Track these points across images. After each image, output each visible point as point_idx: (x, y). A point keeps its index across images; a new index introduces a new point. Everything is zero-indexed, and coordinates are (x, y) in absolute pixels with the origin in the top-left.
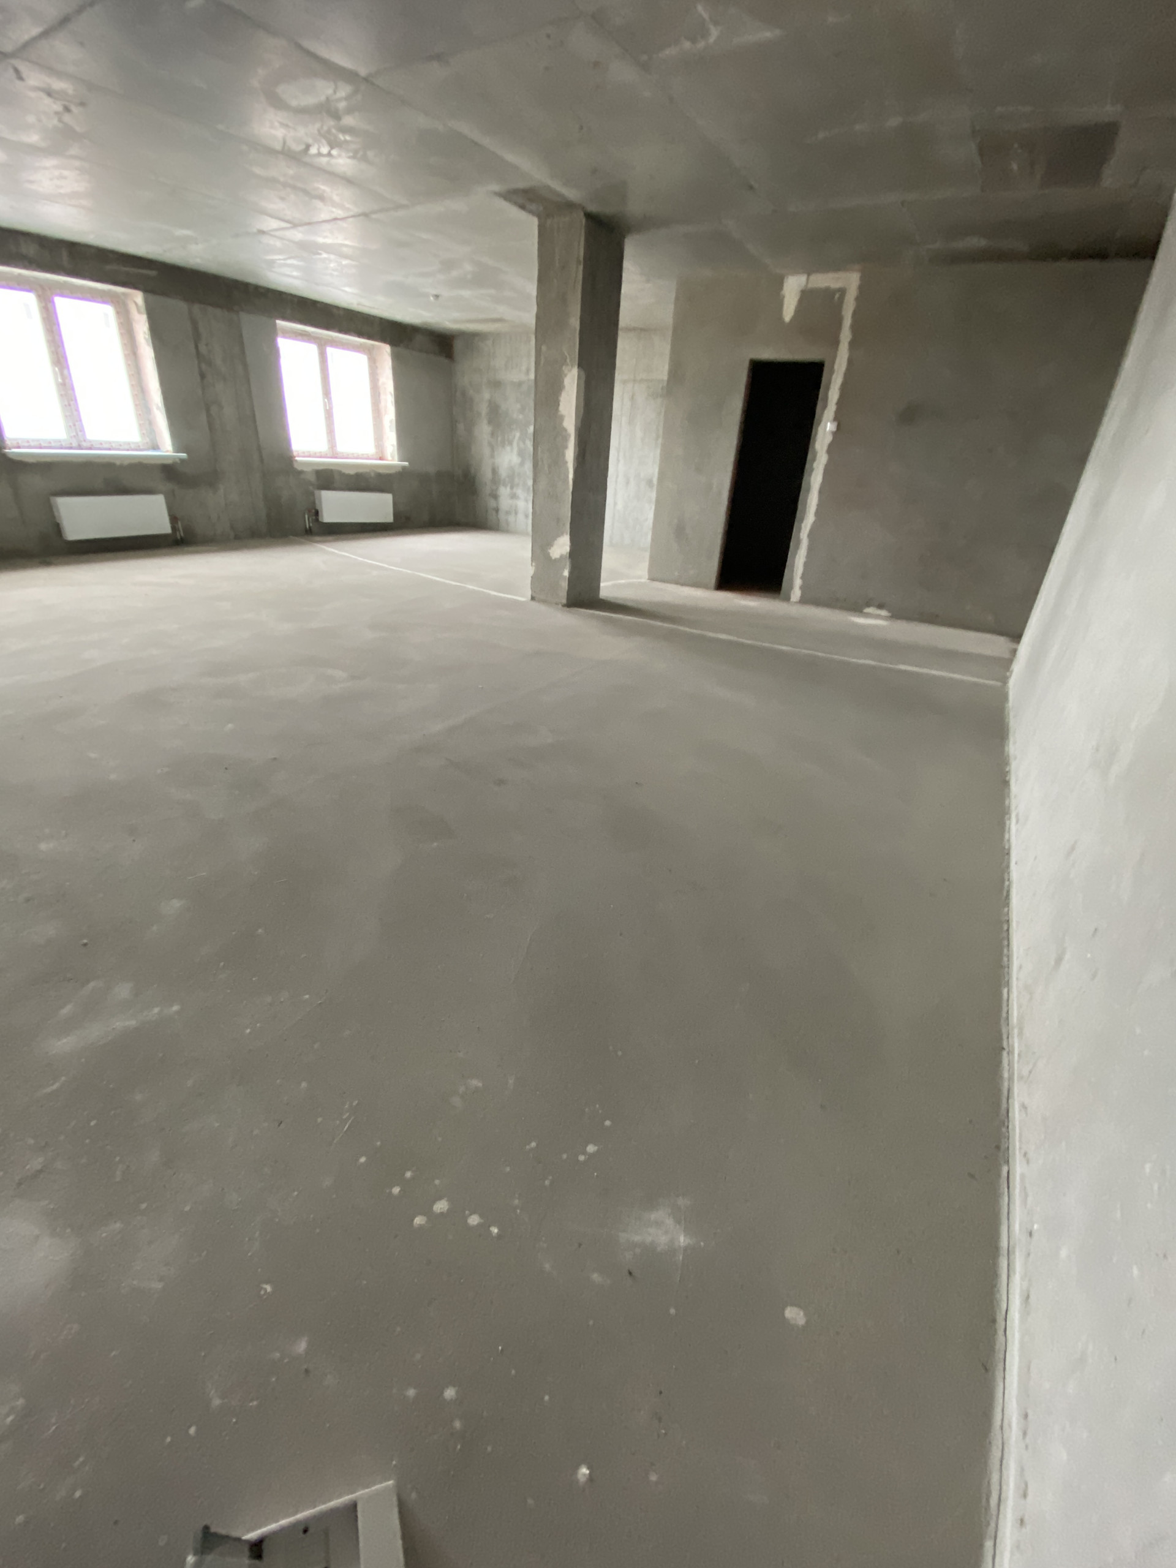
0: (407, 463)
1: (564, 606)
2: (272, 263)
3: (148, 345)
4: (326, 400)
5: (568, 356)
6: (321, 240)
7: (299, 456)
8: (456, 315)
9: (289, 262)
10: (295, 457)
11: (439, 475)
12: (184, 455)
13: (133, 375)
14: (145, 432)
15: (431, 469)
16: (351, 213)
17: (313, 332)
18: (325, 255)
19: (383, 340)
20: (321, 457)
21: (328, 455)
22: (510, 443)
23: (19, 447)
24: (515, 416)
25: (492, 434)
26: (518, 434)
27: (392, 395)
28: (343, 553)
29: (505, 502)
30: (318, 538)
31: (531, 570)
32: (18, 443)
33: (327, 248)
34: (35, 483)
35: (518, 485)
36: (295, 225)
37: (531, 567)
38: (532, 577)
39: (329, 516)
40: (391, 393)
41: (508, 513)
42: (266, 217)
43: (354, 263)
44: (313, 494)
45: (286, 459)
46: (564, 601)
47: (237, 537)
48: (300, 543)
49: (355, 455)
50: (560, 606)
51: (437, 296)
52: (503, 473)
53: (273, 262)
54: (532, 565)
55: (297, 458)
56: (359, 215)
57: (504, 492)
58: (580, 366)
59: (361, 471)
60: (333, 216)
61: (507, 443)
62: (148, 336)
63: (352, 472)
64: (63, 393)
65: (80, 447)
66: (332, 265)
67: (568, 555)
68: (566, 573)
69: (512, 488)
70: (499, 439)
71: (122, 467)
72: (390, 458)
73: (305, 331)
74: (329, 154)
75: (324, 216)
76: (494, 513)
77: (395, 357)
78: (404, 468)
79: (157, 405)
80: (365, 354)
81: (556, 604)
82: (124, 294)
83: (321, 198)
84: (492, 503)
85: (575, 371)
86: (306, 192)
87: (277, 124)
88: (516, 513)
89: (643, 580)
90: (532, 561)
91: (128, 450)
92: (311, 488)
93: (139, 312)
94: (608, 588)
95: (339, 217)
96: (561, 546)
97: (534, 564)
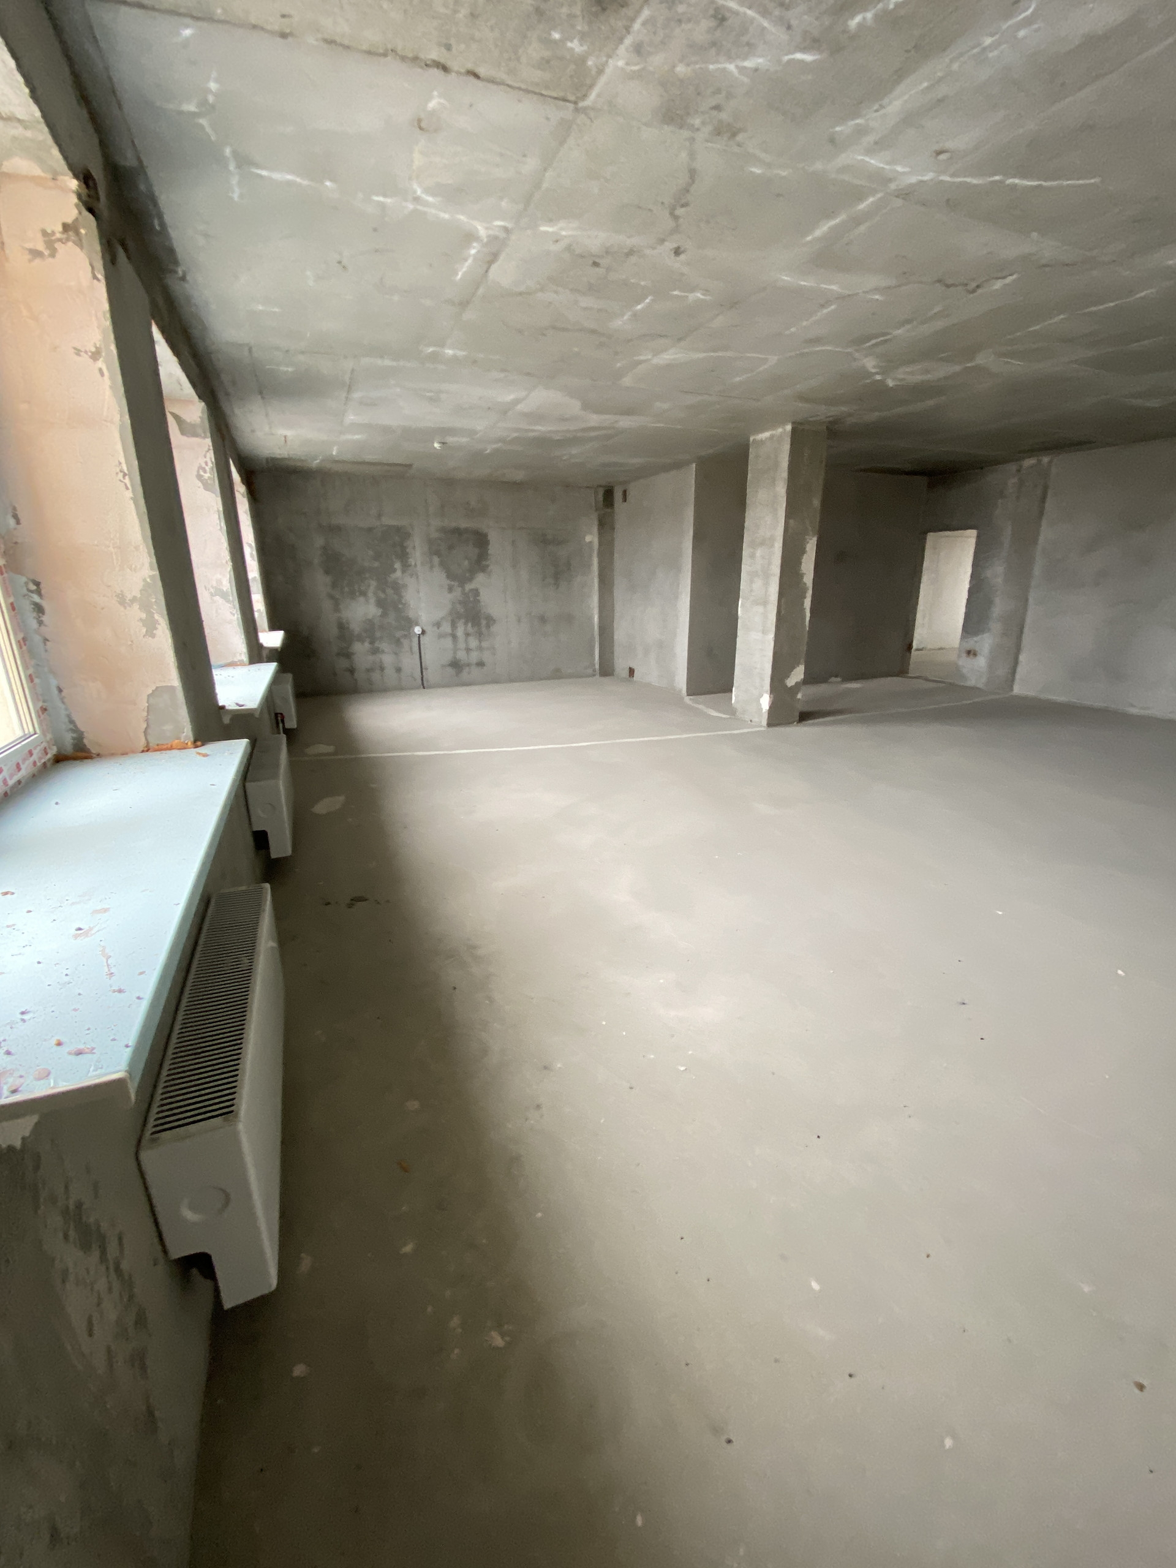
5: (810, 528)
22: (364, 594)
25: (334, 585)
29: (362, 659)
46: (798, 718)
52: (356, 627)
57: (360, 649)
61: (357, 594)
68: (799, 696)
69: (372, 643)
70: (345, 590)
76: (348, 674)
84: (343, 663)
85: (815, 539)
88: (382, 670)
96: (798, 675)
97: (772, 696)
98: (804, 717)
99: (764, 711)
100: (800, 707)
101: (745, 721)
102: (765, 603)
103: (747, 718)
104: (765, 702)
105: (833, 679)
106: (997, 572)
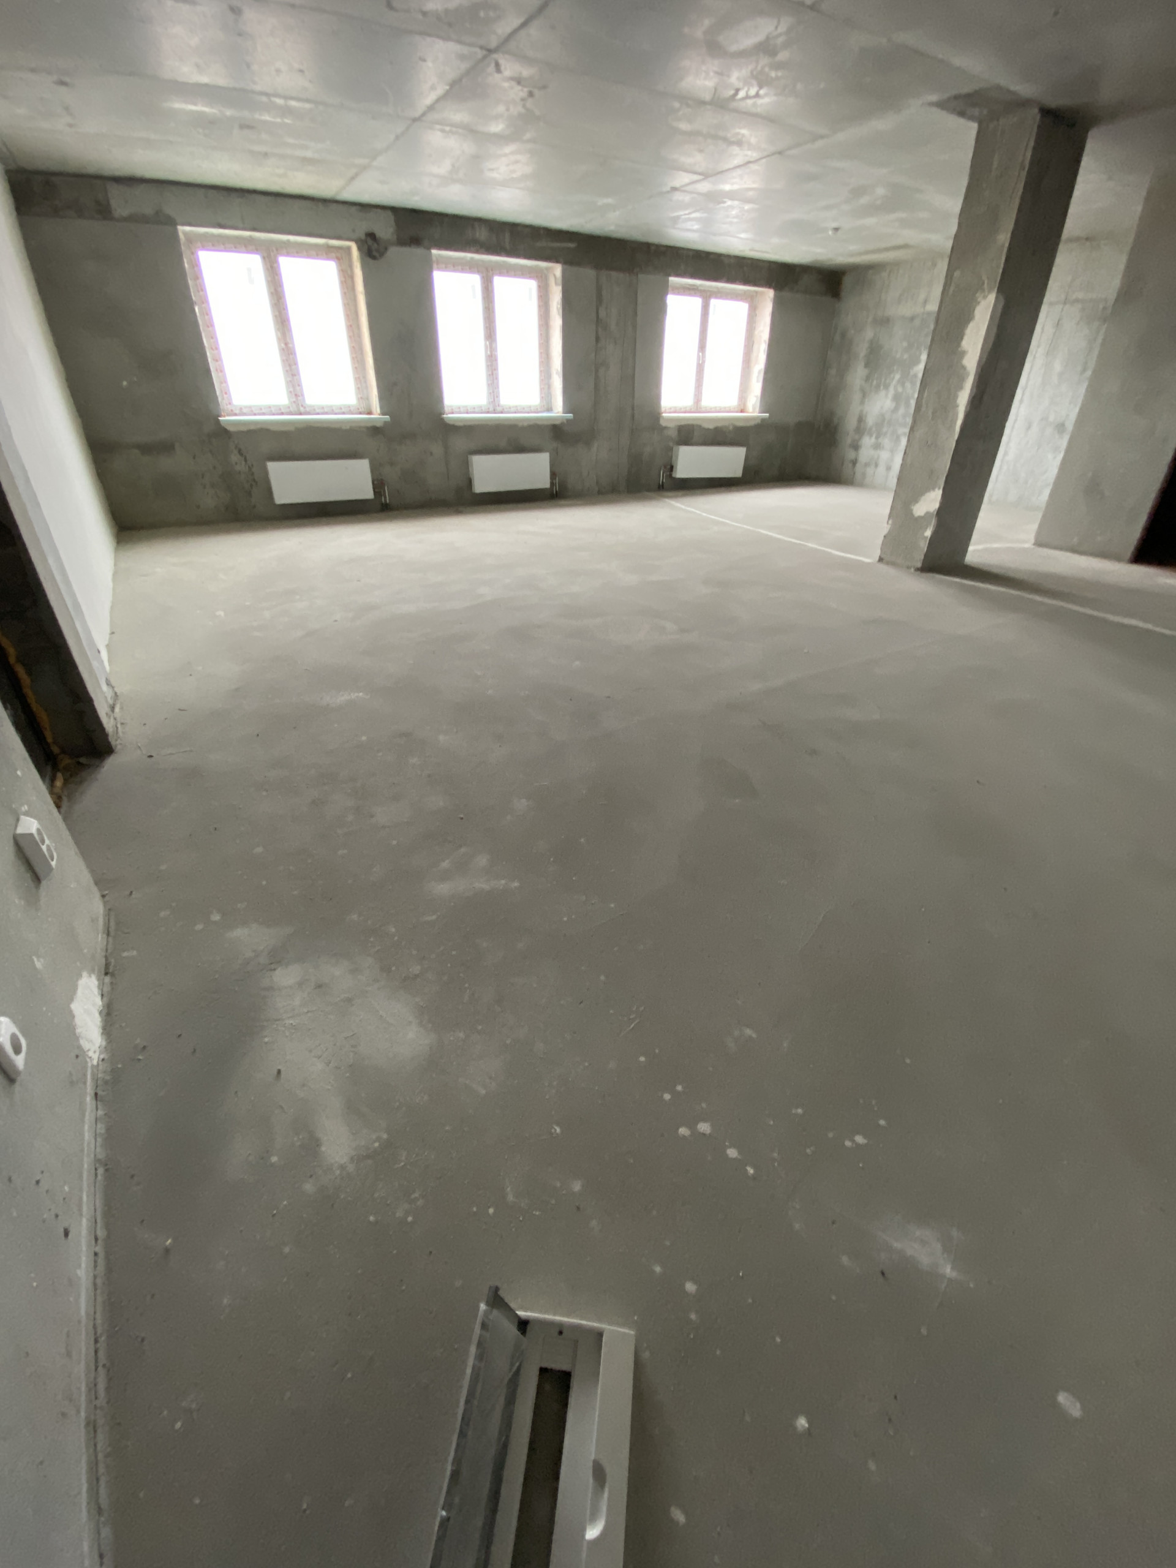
0: (768, 415)
1: (917, 569)
2: (676, 220)
3: (559, 314)
4: (701, 354)
5: (986, 282)
6: (727, 187)
7: (665, 412)
8: (853, 248)
9: (694, 215)
10: (662, 413)
11: (799, 425)
12: (570, 416)
13: (542, 343)
14: (543, 395)
15: (792, 419)
16: (765, 154)
17: (701, 285)
18: (729, 203)
19: (768, 284)
20: (685, 412)
21: (692, 410)
22: (887, 387)
23: (453, 413)
24: (898, 356)
25: (868, 378)
26: (897, 376)
27: (766, 343)
28: (689, 509)
29: (866, 452)
30: (670, 494)
31: (885, 528)
32: (452, 409)
33: (731, 195)
34: (459, 444)
35: (885, 434)
36: (706, 176)
37: (886, 525)
38: (885, 537)
39: (681, 473)
40: (765, 341)
41: (867, 465)
42: (681, 172)
43: (756, 206)
44: (671, 449)
45: (655, 414)
46: (919, 565)
47: (600, 493)
48: (650, 499)
49: (718, 409)
50: (912, 570)
51: (836, 229)
52: (870, 421)
53: (678, 217)
54: (888, 523)
55: (664, 415)
56: (773, 154)
57: (867, 441)
58: (1000, 290)
59: (719, 424)
60: (747, 159)
61: (882, 387)
62: (560, 306)
63: (711, 427)
64: (489, 364)
65: (495, 412)
66: (734, 212)
67: (935, 513)
68: (928, 533)
69: (877, 438)
70: (875, 382)
71: (523, 428)
72: (751, 409)
73: (694, 285)
74: (757, 95)
75: (736, 162)
76: (850, 465)
77: (778, 304)
78: (763, 420)
79: (557, 370)
80: (746, 303)
81: (908, 568)
82: (547, 269)
83: (739, 143)
84: (851, 455)
85: (992, 298)
86: (725, 139)
87: (712, 74)
88: (876, 465)
89: (1027, 546)
90: (889, 519)
91: (528, 413)
92: (671, 444)
93: (556, 284)
94: (976, 552)
95: (752, 160)
96: (929, 503)
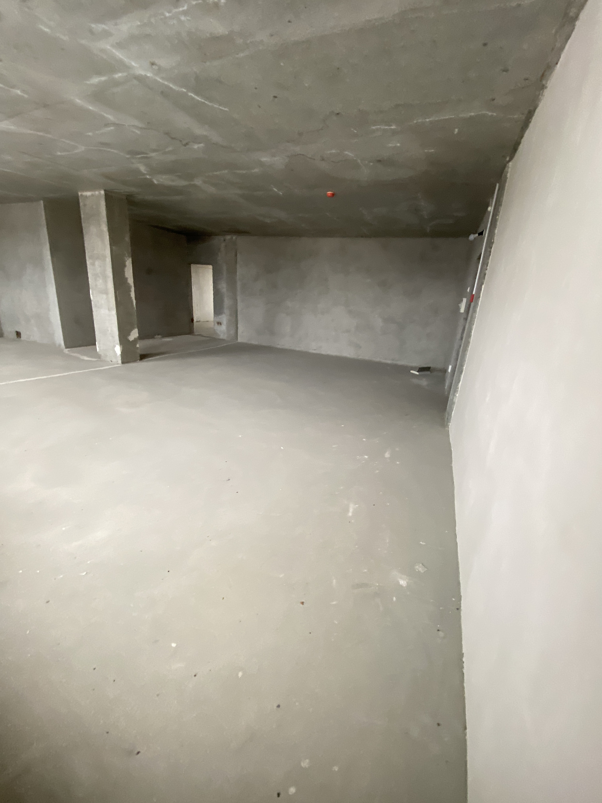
5: (126, 254)
37: (119, 348)
46: (139, 358)
50: (138, 361)
67: (138, 337)
68: (138, 345)
85: (130, 259)
96: (134, 334)
97: (121, 346)
98: (143, 357)
99: (118, 355)
100: (139, 352)
101: (108, 361)
102: (106, 293)
103: (108, 359)
104: (118, 350)
105: (156, 336)
106: (223, 286)
